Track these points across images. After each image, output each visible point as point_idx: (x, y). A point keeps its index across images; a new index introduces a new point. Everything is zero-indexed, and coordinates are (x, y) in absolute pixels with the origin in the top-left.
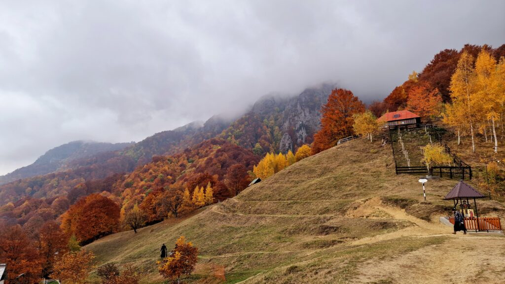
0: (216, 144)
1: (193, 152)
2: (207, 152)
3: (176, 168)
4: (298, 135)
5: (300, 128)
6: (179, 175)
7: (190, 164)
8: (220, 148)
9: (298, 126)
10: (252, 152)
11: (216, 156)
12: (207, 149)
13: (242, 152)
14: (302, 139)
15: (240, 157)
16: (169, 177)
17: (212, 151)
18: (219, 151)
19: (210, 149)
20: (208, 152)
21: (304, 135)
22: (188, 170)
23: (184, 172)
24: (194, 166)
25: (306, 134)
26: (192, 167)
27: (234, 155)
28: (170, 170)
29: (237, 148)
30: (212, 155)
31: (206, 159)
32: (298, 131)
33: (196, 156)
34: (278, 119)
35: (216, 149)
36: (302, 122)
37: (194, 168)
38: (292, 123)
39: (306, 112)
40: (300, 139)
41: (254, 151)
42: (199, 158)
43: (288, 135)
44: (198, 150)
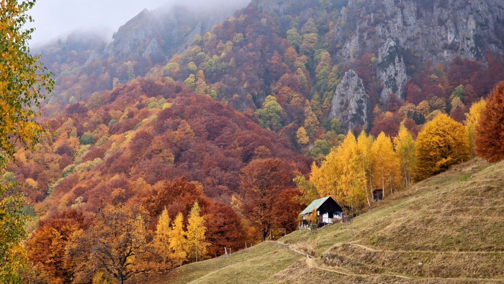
0: (155, 95)
1: (93, 115)
2: (131, 115)
3: (47, 156)
4: (384, 76)
5: (390, 59)
6: (56, 178)
7: (85, 149)
8: (166, 105)
9: (384, 52)
10: (257, 122)
11: (160, 128)
12: (133, 108)
13: (230, 121)
14: (395, 89)
15: (226, 133)
16: (31, 181)
17: (146, 115)
18: (165, 115)
19: (140, 107)
20: (136, 117)
21: (402, 78)
22: (82, 165)
23: (71, 170)
24: (100, 154)
25: (405, 76)
26: (91, 157)
27: (209, 128)
28: (32, 162)
29: (216, 108)
30: (147, 123)
31: (130, 135)
32: (383, 66)
33: (103, 126)
34: (327, 31)
35: (157, 110)
36: (397, 41)
37: (98, 160)
38: (369, 43)
39: (406, 12)
40: (390, 90)
41: (260, 117)
42: (111, 133)
43: (356, 78)
44: (107, 110)
